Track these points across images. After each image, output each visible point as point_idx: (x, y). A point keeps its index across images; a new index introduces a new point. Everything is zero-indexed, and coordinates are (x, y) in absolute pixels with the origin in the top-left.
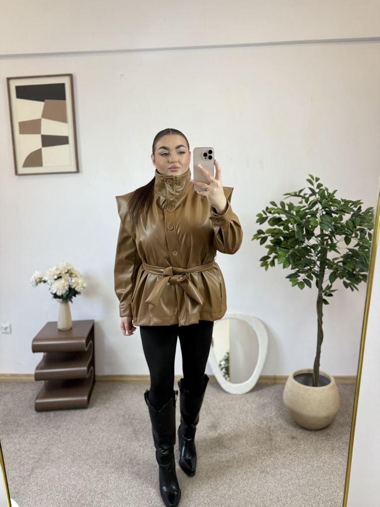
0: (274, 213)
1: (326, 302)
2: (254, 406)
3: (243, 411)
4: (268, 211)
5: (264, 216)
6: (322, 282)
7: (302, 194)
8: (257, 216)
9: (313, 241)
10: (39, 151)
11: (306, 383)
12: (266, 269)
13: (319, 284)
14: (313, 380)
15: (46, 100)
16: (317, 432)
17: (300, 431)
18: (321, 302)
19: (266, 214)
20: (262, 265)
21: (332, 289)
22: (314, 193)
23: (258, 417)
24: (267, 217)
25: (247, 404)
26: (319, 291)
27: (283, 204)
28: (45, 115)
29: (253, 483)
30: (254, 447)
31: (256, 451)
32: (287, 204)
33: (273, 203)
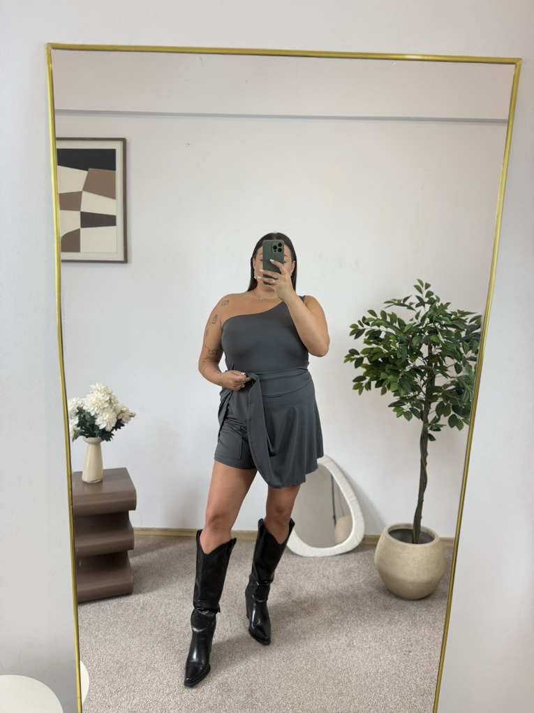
0: (373, 325)
1: (432, 438)
2: (337, 570)
3: (324, 576)
4: (366, 321)
5: (360, 327)
6: (428, 414)
7: (407, 303)
8: (351, 327)
9: (419, 362)
10: (77, 233)
11: (403, 539)
12: (360, 393)
13: (424, 415)
14: (413, 537)
15: (90, 169)
16: (416, 602)
17: (394, 600)
18: (425, 438)
19: (363, 326)
20: (355, 388)
21: (439, 423)
22: (422, 303)
23: (342, 584)
24: (364, 330)
25: (329, 569)
26: (424, 423)
27: (383, 314)
28: (88, 187)
29: (335, 656)
30: (337, 618)
31: (340, 621)
32: (389, 315)
33: (372, 312)
